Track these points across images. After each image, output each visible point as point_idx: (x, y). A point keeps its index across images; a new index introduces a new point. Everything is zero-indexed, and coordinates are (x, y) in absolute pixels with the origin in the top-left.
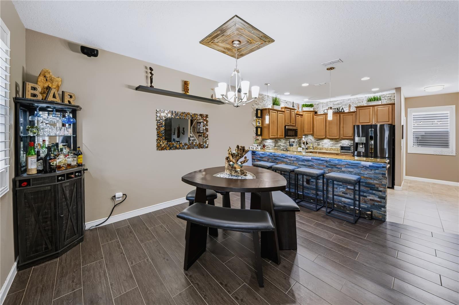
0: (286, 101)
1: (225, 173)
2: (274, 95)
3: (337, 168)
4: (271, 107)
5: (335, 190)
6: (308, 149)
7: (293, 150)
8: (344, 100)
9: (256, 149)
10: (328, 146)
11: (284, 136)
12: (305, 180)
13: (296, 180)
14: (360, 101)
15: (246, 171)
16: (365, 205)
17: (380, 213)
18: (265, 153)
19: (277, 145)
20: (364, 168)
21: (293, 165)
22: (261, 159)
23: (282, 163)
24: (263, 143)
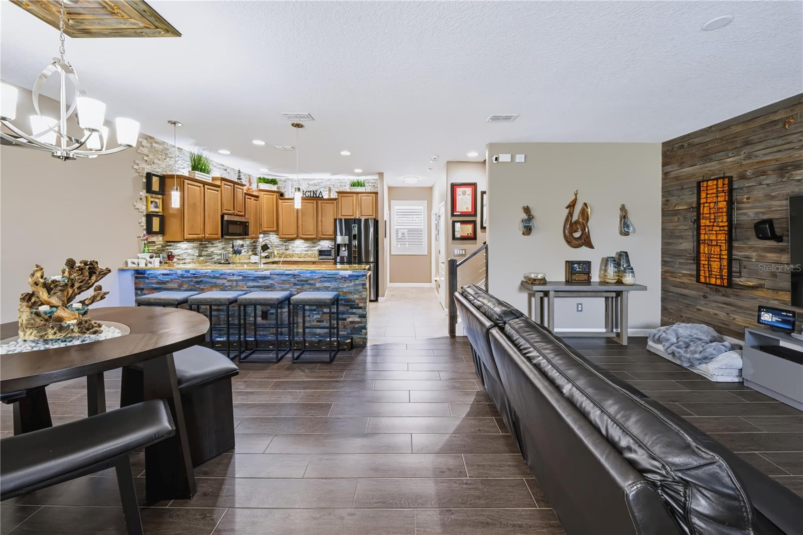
0: (223, 166)
1: (20, 340)
2: (196, 151)
3: (309, 284)
4: (187, 175)
5: (307, 319)
6: (269, 258)
7: (240, 261)
8: (322, 179)
9: (146, 265)
10: (302, 250)
11: (220, 235)
12: (259, 313)
13: (242, 317)
14: (342, 184)
15: (98, 322)
16: (345, 331)
17: (360, 338)
18: (173, 272)
19: (204, 253)
20: (344, 279)
21: (236, 289)
22: (161, 286)
23: (213, 289)
24: (167, 249)
